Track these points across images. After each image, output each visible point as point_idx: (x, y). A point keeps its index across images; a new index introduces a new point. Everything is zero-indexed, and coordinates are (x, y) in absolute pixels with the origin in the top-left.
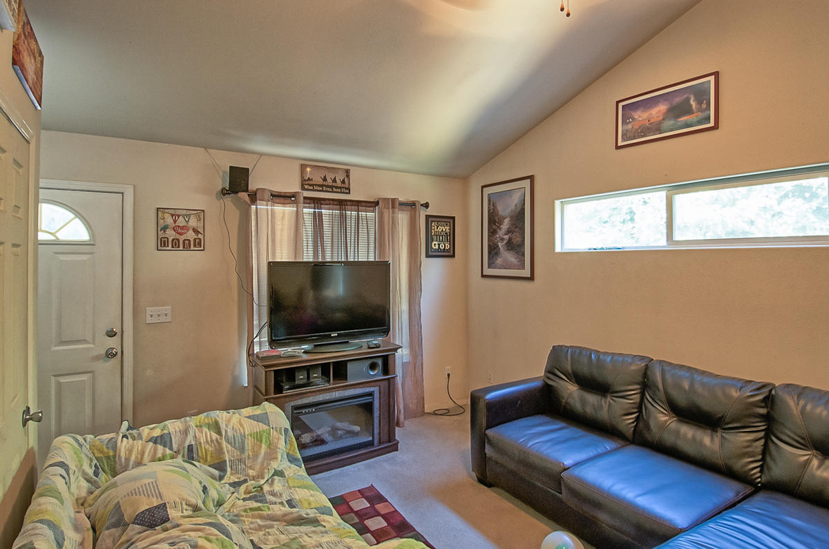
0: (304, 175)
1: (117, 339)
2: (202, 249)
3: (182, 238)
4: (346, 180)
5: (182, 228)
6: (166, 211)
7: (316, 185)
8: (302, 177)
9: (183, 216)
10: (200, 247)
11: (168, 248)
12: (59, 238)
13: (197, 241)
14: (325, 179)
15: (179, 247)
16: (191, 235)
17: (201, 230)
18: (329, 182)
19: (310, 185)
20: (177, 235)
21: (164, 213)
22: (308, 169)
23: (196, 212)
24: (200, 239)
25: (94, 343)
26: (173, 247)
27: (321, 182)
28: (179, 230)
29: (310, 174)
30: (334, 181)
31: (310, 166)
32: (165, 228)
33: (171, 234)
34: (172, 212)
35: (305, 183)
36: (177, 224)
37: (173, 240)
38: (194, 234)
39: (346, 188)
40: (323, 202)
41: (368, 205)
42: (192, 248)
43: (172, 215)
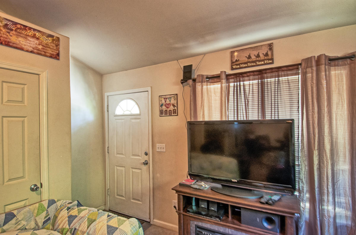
0: (233, 59)
1: (148, 156)
2: (176, 115)
3: (168, 110)
4: (269, 53)
5: (168, 104)
6: (162, 97)
7: (241, 64)
8: (232, 61)
9: (169, 98)
10: (176, 114)
11: (163, 115)
12: (132, 113)
13: (174, 110)
14: (249, 57)
15: (167, 114)
16: (172, 108)
17: (176, 105)
18: (253, 58)
19: (237, 65)
20: (167, 108)
21: (161, 98)
22: (236, 54)
23: (173, 95)
24: (175, 109)
25: (141, 157)
26: (165, 114)
27: (246, 60)
28: (167, 106)
29: (237, 57)
30: (258, 56)
31: (237, 51)
32: (162, 106)
33: (164, 108)
34: (164, 97)
35: (234, 64)
36: (166, 103)
37: (165, 111)
38: (173, 107)
39: (269, 60)
40: (245, 75)
41: (290, 68)
42: (172, 115)
43: (164, 98)
